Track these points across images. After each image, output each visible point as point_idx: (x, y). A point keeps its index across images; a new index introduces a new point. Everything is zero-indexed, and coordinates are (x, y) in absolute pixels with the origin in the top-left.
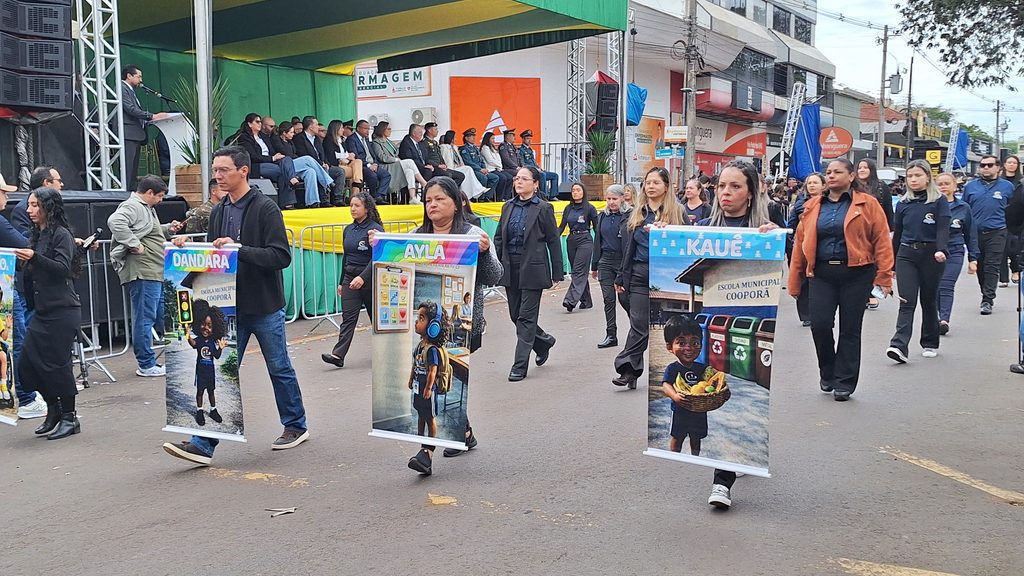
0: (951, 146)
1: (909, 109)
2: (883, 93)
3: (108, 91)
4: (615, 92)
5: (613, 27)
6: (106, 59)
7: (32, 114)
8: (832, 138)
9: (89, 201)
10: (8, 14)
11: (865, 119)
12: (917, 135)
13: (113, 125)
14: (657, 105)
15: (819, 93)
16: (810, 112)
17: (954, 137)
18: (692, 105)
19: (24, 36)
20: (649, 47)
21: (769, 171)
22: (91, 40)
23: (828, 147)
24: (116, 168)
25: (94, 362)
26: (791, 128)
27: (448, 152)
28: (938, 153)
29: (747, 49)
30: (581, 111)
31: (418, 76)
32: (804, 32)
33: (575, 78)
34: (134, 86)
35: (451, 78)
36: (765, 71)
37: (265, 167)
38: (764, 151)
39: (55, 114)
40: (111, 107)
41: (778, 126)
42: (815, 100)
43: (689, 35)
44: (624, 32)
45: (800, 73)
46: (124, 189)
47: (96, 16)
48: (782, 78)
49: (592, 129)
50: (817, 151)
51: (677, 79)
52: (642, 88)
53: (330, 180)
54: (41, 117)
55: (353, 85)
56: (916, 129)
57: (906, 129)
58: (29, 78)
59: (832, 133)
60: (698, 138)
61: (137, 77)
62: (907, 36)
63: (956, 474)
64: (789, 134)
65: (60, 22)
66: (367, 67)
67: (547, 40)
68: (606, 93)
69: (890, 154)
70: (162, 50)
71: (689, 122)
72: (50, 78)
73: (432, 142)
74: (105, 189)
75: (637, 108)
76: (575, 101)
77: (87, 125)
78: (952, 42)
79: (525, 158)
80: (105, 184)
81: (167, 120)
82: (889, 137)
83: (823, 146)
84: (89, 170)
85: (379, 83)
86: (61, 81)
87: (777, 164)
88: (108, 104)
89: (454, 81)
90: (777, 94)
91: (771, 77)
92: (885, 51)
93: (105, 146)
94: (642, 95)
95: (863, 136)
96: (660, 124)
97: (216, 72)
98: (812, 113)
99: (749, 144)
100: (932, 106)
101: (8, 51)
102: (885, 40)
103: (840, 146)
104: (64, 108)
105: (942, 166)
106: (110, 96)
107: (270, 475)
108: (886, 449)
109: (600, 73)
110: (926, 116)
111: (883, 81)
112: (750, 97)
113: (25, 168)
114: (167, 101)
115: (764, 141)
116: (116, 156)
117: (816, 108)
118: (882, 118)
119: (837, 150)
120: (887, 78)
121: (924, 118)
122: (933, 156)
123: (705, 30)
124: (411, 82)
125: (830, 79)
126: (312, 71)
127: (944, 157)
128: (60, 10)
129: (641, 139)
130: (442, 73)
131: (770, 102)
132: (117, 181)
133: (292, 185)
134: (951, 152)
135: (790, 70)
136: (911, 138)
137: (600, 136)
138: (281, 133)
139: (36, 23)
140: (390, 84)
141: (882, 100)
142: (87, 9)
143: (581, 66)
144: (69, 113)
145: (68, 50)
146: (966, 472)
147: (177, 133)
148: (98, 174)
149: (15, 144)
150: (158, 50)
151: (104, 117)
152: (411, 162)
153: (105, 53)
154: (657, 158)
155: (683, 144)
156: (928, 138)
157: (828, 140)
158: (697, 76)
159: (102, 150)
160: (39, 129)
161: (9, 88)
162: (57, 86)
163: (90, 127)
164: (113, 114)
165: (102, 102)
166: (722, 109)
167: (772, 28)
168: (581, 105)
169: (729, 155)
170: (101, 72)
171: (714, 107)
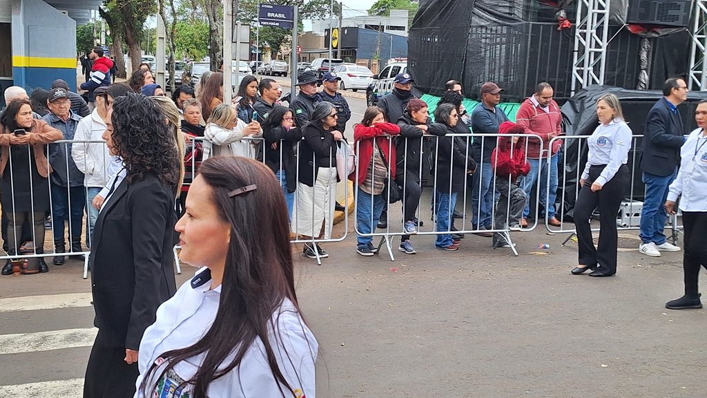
7: (655, 30)
39: (674, 30)
54: (662, 32)
58: (659, 2)
74: (702, 90)
77: (695, 37)
80: (703, 86)
84: (692, 73)
104: (681, 25)
113: (644, 71)
144: (684, 28)
148: (699, 76)
149: (639, 53)
160: (658, 40)
161: (643, 10)
162: (678, 8)
163: (698, 39)
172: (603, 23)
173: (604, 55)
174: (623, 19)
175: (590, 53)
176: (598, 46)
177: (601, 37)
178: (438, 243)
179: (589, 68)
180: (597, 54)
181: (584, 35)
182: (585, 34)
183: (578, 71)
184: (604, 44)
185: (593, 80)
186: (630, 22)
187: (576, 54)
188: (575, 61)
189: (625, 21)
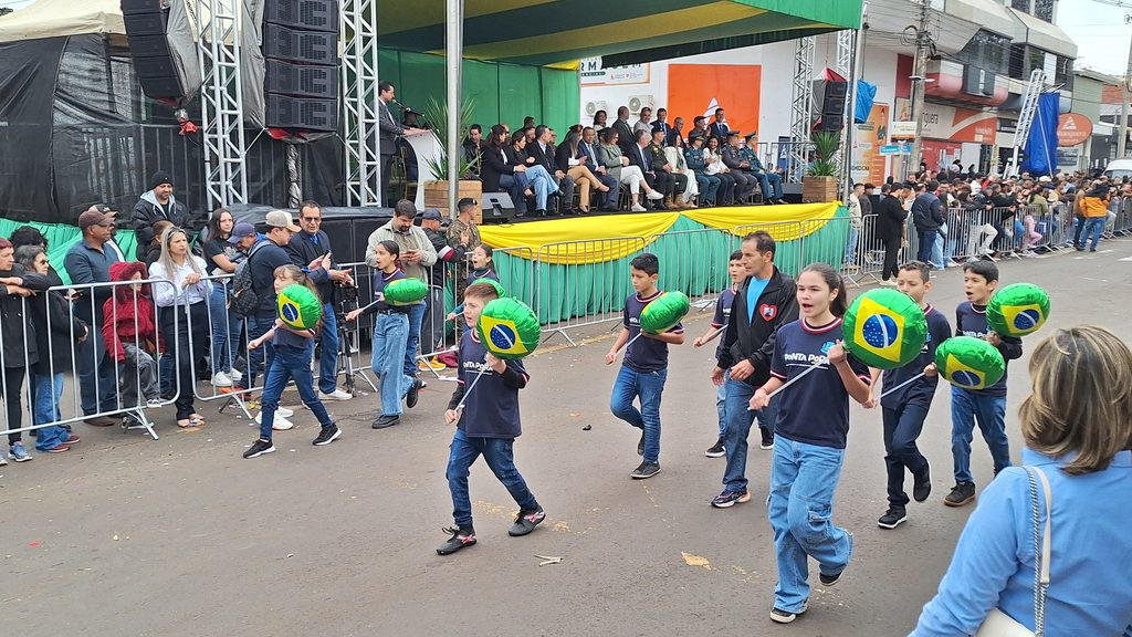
3: (367, 112)
4: (843, 90)
5: (844, 25)
6: (365, 81)
7: (301, 134)
8: (1070, 125)
9: (352, 218)
10: (283, 43)
11: (1106, 102)
13: (370, 142)
14: (885, 93)
15: (1057, 74)
16: (1049, 103)
18: (921, 93)
19: (295, 62)
23: (1065, 134)
24: (372, 183)
25: (358, 372)
26: (1026, 120)
27: (672, 155)
29: (983, 30)
30: (807, 110)
33: (802, 76)
34: (387, 102)
35: (670, 65)
37: (505, 179)
38: (993, 137)
39: (322, 135)
40: (369, 126)
41: (1011, 110)
42: (1055, 88)
43: (922, 20)
44: (856, 30)
45: (1039, 54)
46: (379, 204)
47: (358, 39)
48: (1019, 59)
49: (817, 129)
50: (1054, 141)
51: (905, 64)
52: (871, 84)
54: (310, 137)
58: (300, 101)
59: (1070, 120)
61: (389, 94)
64: (1024, 122)
65: (327, 48)
67: (775, 37)
68: (833, 90)
71: (916, 112)
72: (318, 101)
73: (657, 146)
74: (363, 205)
75: (866, 104)
77: (348, 142)
80: (364, 203)
83: (1058, 134)
84: (349, 184)
86: (328, 104)
88: (367, 123)
90: (1011, 77)
91: (1006, 60)
93: (363, 163)
94: (871, 92)
95: (1103, 119)
96: (884, 110)
98: (1051, 103)
99: (977, 130)
101: (283, 77)
103: (1077, 134)
104: (330, 129)
106: (368, 116)
109: (828, 69)
112: (982, 80)
113: (295, 184)
115: (994, 127)
116: (372, 172)
117: (1055, 97)
119: (1074, 138)
123: (937, 12)
124: (630, 69)
125: (1071, 60)
126: (539, 67)
128: (328, 37)
129: (862, 126)
131: (1004, 85)
133: (526, 197)
135: (1027, 51)
137: (826, 137)
138: (513, 143)
139: (308, 52)
141: (1128, 83)
142: (350, 33)
143: (810, 63)
144: (334, 133)
145: (334, 73)
147: (427, 149)
148: (357, 188)
149: (286, 163)
150: (400, 51)
151: (363, 135)
152: (637, 169)
153: (365, 75)
154: (882, 154)
155: (911, 140)
157: (1065, 127)
159: (361, 166)
160: (306, 147)
161: (284, 111)
162: (323, 108)
163: (351, 144)
164: (370, 132)
165: (362, 120)
166: (951, 94)
167: (1010, 5)
168: (807, 103)
169: (956, 142)
170: (361, 93)
171: (942, 92)
172: (237, 127)
173: (243, 165)
174: (262, 123)
175: (226, 164)
176: (234, 155)
177: (237, 144)
178: (39, 445)
179: (226, 183)
180: (235, 166)
181: (215, 141)
182: (216, 139)
183: (213, 187)
184: (242, 152)
185: (234, 196)
186: (270, 125)
187: (208, 165)
188: (208, 174)
189: (264, 122)
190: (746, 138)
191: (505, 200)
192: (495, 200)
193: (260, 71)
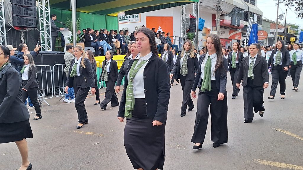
0: (298, 36)
1: (285, 25)
2: (277, 20)
3: (47, 22)
4: (195, 21)
5: (194, 1)
6: (46, 13)
7: (25, 29)
8: (261, 34)
9: (42, 54)
11: (271, 28)
12: (288, 33)
13: (48, 32)
14: (208, 24)
15: (258, 20)
16: (255, 26)
17: (299, 33)
18: (219, 24)
19: (22, 6)
20: (206, 7)
21: (242, 44)
22: (42, 7)
24: (49, 44)
25: (43, 100)
26: (249, 31)
28: (294, 38)
29: (236, 7)
30: (185, 26)
31: (137, 16)
32: (253, 2)
33: (183, 17)
34: (54, 20)
35: (146, 17)
36: (241, 14)
37: (92, 44)
38: (240, 38)
39: (32, 29)
40: (48, 27)
41: (245, 30)
42: (256, 22)
43: (218, 3)
44: (198, 3)
45: (252, 14)
46: (51, 50)
47: (43, 0)
48: (246, 16)
49: (188, 32)
50: (257, 38)
51: (214, 16)
52: (203, 19)
53: (111, 48)
54: (28, 30)
55: (118, 19)
56: (288, 31)
57: (284, 31)
58: (24, 18)
59: (262, 33)
60: (220, 34)
61: (55, 18)
62: (285, 3)
63: (295, 135)
64: (248, 33)
65: (33, 2)
66: (121, 14)
67: (175, 5)
68: (192, 21)
69: (279, 38)
70: (63, 9)
71: (218, 29)
72: (30, 18)
74: (46, 50)
75: (202, 25)
76: (183, 23)
77: (41, 32)
78: (299, 5)
79: (168, 40)
80: (46, 49)
81: (64, 30)
82: (279, 34)
83: (258, 37)
84: (42, 45)
85: (125, 19)
86: (33, 19)
87: (244, 42)
88: (47, 26)
89: (147, 18)
90: (245, 21)
91: (243, 15)
92: (278, 7)
93: (46, 38)
94: (203, 22)
95: (271, 33)
96: (209, 30)
97: (78, 16)
98: (255, 27)
99: (236, 36)
100: (293, 24)
101: (18, 11)
102: (278, 4)
103: (264, 36)
104: (34, 27)
105: (295, 42)
106: (47, 23)
107: (93, 133)
108: (273, 127)
109: (191, 15)
110: (291, 27)
111: (277, 17)
112: (236, 22)
114: (64, 24)
115: (241, 35)
116: (49, 41)
117: (256, 25)
118: (277, 28)
120: (279, 15)
121: (290, 28)
122: (293, 39)
123: (223, 1)
124: (135, 18)
125: (261, 16)
126: (106, 15)
127: (296, 39)
129: (203, 34)
130: (144, 16)
131: (242, 23)
132: (50, 48)
133: (99, 49)
134: (298, 38)
135: (249, 13)
136: (286, 34)
137: (191, 34)
139: (26, 3)
140: (129, 19)
141: (277, 22)
143: (185, 13)
144: (36, 28)
145: (35, 10)
146: (297, 135)
147: (67, 34)
148: (44, 46)
149: (20, 37)
150: (61, 10)
151: (45, 29)
153: (46, 11)
156: (291, 34)
158: (220, 15)
159: (45, 39)
160: (27, 33)
161: (19, 21)
162: (32, 21)
163: (42, 32)
164: (48, 28)
165: (45, 25)
166: (228, 25)
167: (243, 0)
168: (185, 24)
169: (230, 39)
170: (45, 16)
171: (225, 25)
172: (3, 25)
173: (6, 38)
174: (11, 25)
176: (3, 34)
177: (3, 31)
179: (1, 43)
180: (3, 38)
184: (5, 34)
186: (14, 25)
189: (12, 24)
190: (167, 34)
191: (92, 50)
192: (89, 49)
193: (10, 8)
